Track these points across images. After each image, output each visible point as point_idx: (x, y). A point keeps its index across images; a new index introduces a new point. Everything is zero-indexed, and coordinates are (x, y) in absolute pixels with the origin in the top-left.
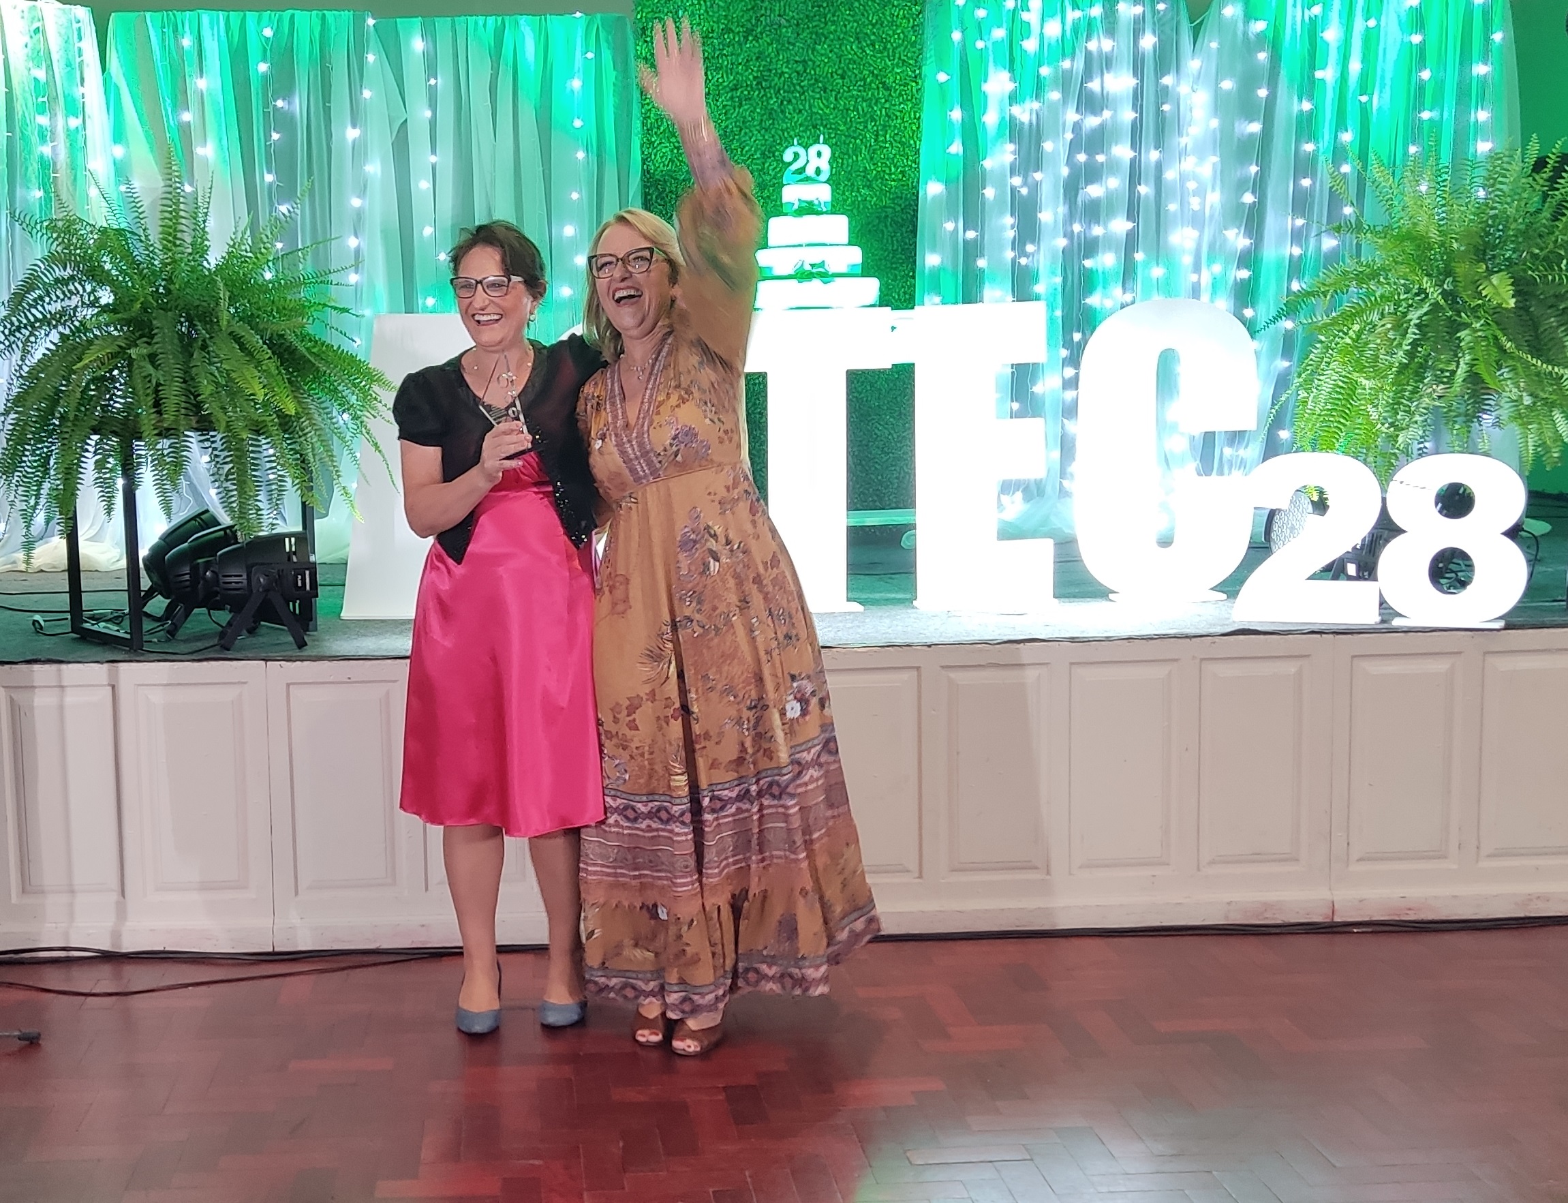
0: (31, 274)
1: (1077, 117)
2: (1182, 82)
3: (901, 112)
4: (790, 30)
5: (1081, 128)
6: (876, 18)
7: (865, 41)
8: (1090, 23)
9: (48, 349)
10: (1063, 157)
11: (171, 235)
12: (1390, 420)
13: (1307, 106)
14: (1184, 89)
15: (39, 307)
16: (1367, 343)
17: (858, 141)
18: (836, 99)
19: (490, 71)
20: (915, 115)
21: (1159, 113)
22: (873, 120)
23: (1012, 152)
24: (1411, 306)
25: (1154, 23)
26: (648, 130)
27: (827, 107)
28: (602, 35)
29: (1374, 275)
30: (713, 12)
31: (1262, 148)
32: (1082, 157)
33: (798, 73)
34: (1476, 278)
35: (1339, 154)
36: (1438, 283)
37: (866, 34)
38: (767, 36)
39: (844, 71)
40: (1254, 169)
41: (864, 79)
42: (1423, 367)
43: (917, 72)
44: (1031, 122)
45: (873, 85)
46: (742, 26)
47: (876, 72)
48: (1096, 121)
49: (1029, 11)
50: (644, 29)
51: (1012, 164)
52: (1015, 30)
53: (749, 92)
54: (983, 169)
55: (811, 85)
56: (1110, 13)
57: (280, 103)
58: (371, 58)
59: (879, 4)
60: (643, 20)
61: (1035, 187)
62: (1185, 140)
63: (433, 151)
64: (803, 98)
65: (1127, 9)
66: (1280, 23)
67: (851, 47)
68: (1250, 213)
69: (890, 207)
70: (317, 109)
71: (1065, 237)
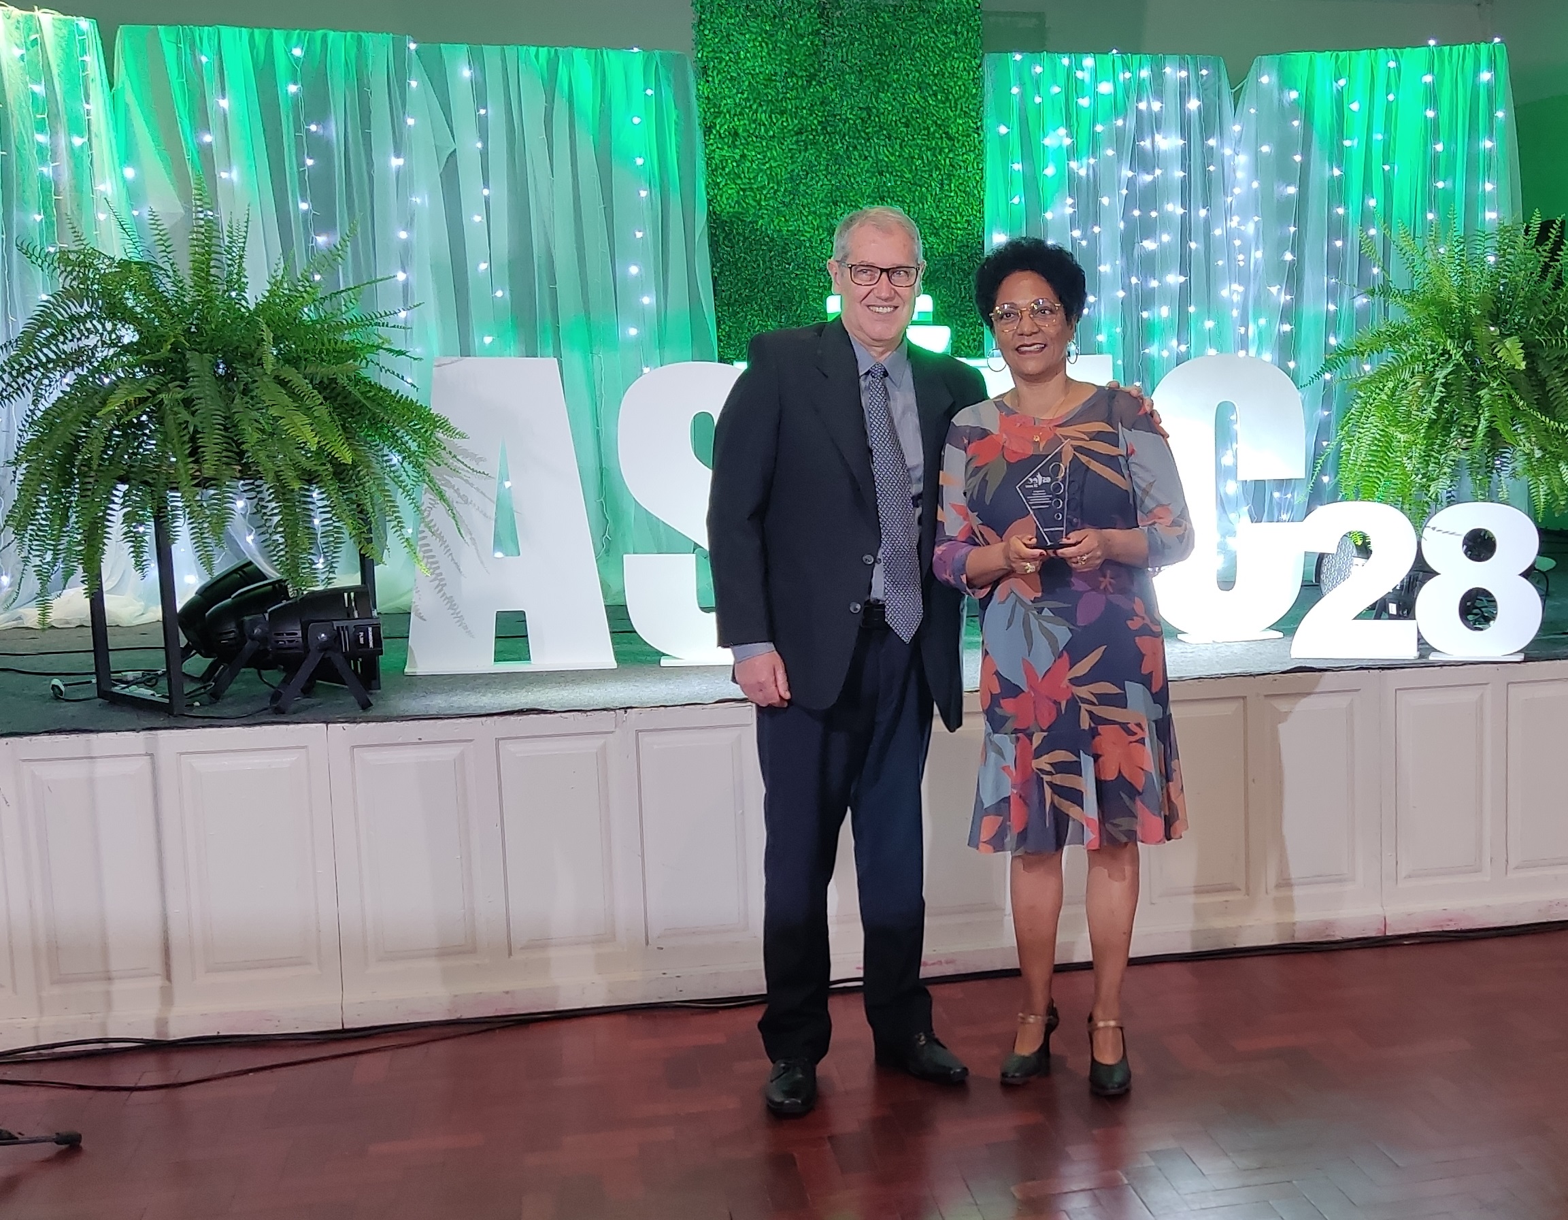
1: (1130, 174)
2: (1225, 144)
3: (964, 162)
4: (853, 77)
5: (1135, 184)
6: (937, 69)
7: (928, 92)
8: (1140, 83)
10: (1119, 211)
12: (1423, 472)
13: (1337, 172)
14: (1227, 151)
16: (1400, 400)
18: (901, 147)
19: (545, 104)
20: (978, 166)
21: (1206, 174)
22: (937, 168)
23: (1072, 206)
24: (1437, 365)
25: (1198, 87)
26: (713, 170)
27: (892, 154)
28: (661, 71)
29: (1405, 337)
30: (775, 54)
31: (1299, 209)
32: (1136, 213)
34: (1492, 341)
35: (1366, 218)
36: (1460, 345)
37: (929, 84)
38: (830, 81)
39: (908, 120)
40: (1292, 229)
41: (928, 129)
42: (1450, 422)
43: (979, 124)
44: (1088, 175)
45: (937, 135)
46: (805, 71)
47: (939, 122)
48: (1148, 178)
49: (1083, 70)
50: (705, 69)
51: (1072, 217)
52: (1072, 87)
53: (814, 136)
54: (1045, 221)
55: (875, 132)
56: (1158, 76)
57: (313, 128)
58: (414, 84)
59: (939, 56)
60: (705, 59)
61: (1094, 240)
62: (1229, 199)
63: (486, 184)
64: (868, 144)
65: (1174, 73)
66: (1311, 93)
67: (914, 97)
68: (1290, 271)
69: (957, 255)
70: (355, 136)
71: (1123, 288)
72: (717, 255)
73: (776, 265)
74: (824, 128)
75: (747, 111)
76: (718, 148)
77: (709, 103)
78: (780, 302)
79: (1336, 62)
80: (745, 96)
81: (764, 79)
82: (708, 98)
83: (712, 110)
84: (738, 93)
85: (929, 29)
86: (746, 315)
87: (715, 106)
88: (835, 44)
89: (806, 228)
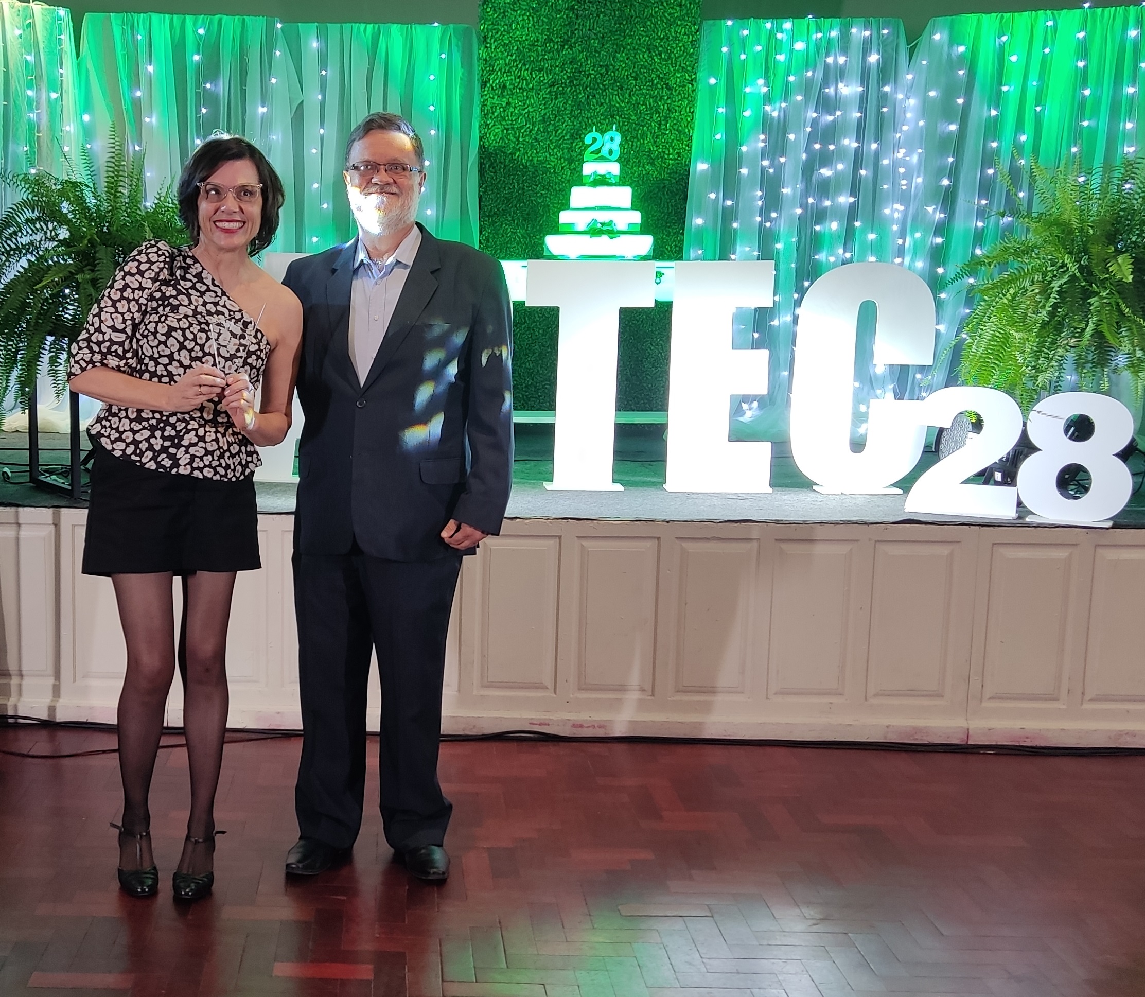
0: (7, 215)
1: (815, 115)
2: (898, 90)
3: (679, 107)
4: (597, 42)
5: (818, 124)
6: (663, 34)
7: (654, 52)
8: (829, 41)
9: (18, 272)
10: (803, 145)
11: (113, 190)
12: (1033, 364)
13: (994, 113)
14: (899, 96)
15: (14, 241)
16: (1019, 304)
17: (645, 128)
18: (630, 95)
19: (368, 66)
20: (690, 110)
21: (879, 113)
22: (657, 112)
23: (763, 141)
24: (1055, 276)
25: (879, 44)
26: (485, 116)
27: (623, 102)
28: (454, 40)
29: (1028, 252)
30: (538, 25)
31: (958, 144)
32: (817, 146)
33: (601, 74)
34: (1106, 257)
35: (1017, 151)
36: (1078, 259)
37: (656, 46)
38: (579, 45)
39: (637, 74)
40: (951, 160)
41: (653, 81)
42: (1061, 324)
43: (693, 76)
44: (779, 116)
45: (659, 86)
46: (561, 38)
47: (661, 76)
48: (830, 118)
49: (782, 32)
50: (485, 38)
51: (763, 149)
52: (772, 46)
53: (563, 88)
54: (741, 153)
55: (611, 84)
56: (845, 36)
57: (208, 86)
58: (278, 53)
59: (666, 23)
60: (486, 30)
61: (780, 168)
62: (898, 135)
63: (322, 125)
64: (604, 93)
65: (859, 33)
66: (976, 48)
67: (643, 56)
68: (946, 194)
69: (667, 180)
70: (236, 91)
71: (801, 207)
72: (483, 179)
73: (527, 187)
74: (571, 82)
75: (514, 69)
76: (490, 97)
77: (486, 64)
78: (528, 214)
79: (1001, 22)
80: (514, 57)
81: (529, 45)
82: (485, 60)
83: (488, 69)
85: (660, 3)
86: (502, 225)
87: (490, 66)
88: (585, 16)
89: (552, 158)
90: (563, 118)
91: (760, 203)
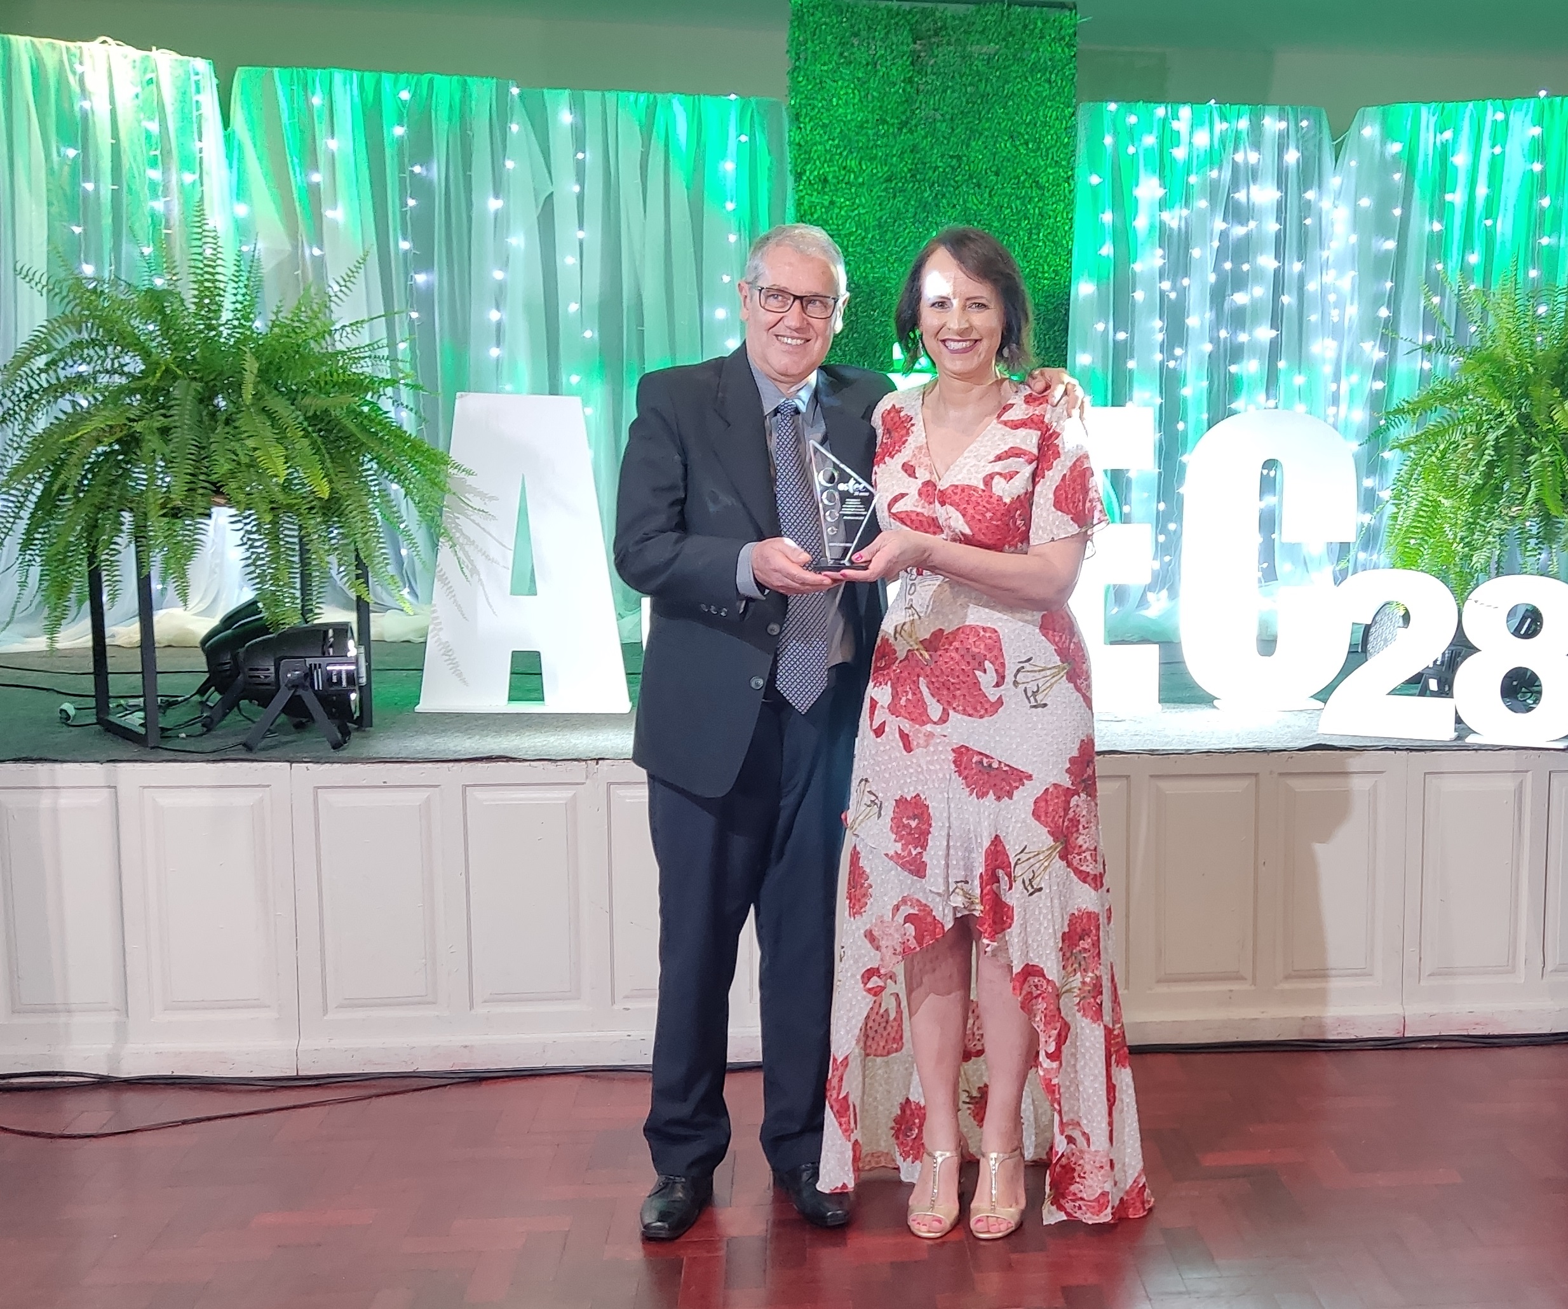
1: (1223, 226)
2: (1325, 198)
3: (1054, 211)
4: (945, 124)
5: (1228, 237)
6: (1029, 117)
7: (1019, 141)
8: (1238, 133)
10: (1211, 264)
13: (1437, 227)
14: (1326, 204)
17: (1011, 238)
18: (990, 196)
19: (641, 149)
20: (1067, 216)
21: (1301, 224)
22: (1026, 218)
23: (1161, 257)
25: (1298, 140)
27: (981, 203)
28: (757, 118)
30: (868, 102)
31: (1397, 265)
32: (1228, 266)
33: (953, 168)
35: (1466, 274)
37: (1020, 133)
38: (922, 129)
39: (998, 168)
40: (1389, 285)
41: (1018, 178)
43: (1070, 173)
44: (1180, 229)
45: (1027, 184)
46: (897, 118)
47: (1029, 171)
48: (1243, 230)
49: (1179, 120)
50: (797, 116)
51: (1162, 268)
52: (1166, 138)
53: (903, 184)
54: (1134, 274)
55: (965, 181)
57: (417, 169)
58: (514, 128)
59: (1032, 104)
60: (797, 106)
61: (1183, 293)
62: (1326, 254)
63: (581, 226)
64: (957, 192)
65: (1272, 124)
66: (1414, 146)
67: (1005, 145)
68: (1386, 327)
69: (1042, 305)
70: (456, 177)
71: (1211, 342)
74: (913, 176)
75: (837, 157)
77: (799, 150)
78: (864, 348)
79: (1442, 114)
80: (836, 142)
81: (856, 126)
83: (802, 156)
84: (829, 139)
85: (1023, 78)
87: (806, 152)
88: (928, 91)
89: (892, 275)
90: (905, 223)
91: (1160, 337)
